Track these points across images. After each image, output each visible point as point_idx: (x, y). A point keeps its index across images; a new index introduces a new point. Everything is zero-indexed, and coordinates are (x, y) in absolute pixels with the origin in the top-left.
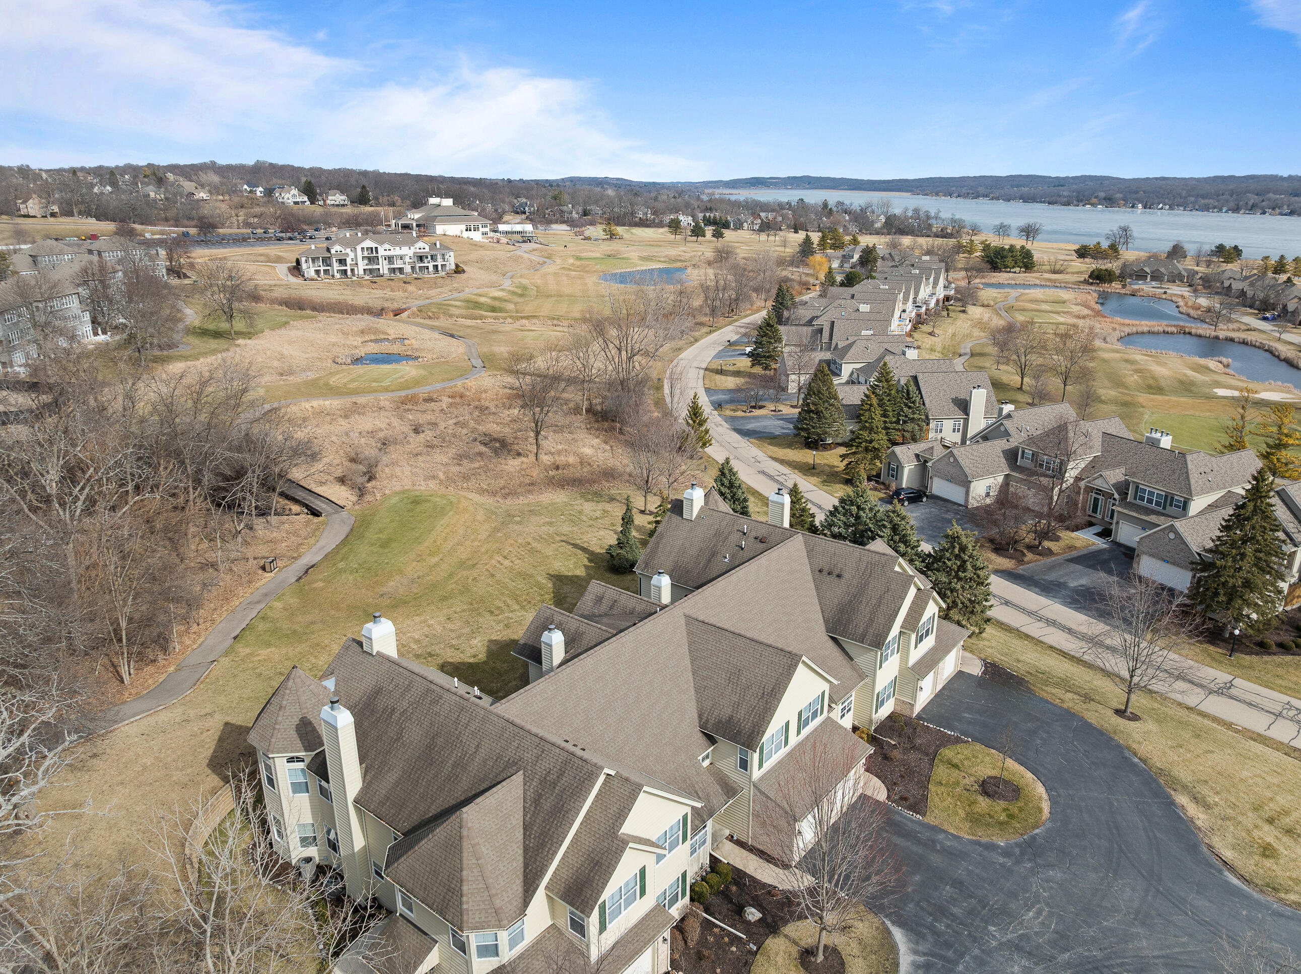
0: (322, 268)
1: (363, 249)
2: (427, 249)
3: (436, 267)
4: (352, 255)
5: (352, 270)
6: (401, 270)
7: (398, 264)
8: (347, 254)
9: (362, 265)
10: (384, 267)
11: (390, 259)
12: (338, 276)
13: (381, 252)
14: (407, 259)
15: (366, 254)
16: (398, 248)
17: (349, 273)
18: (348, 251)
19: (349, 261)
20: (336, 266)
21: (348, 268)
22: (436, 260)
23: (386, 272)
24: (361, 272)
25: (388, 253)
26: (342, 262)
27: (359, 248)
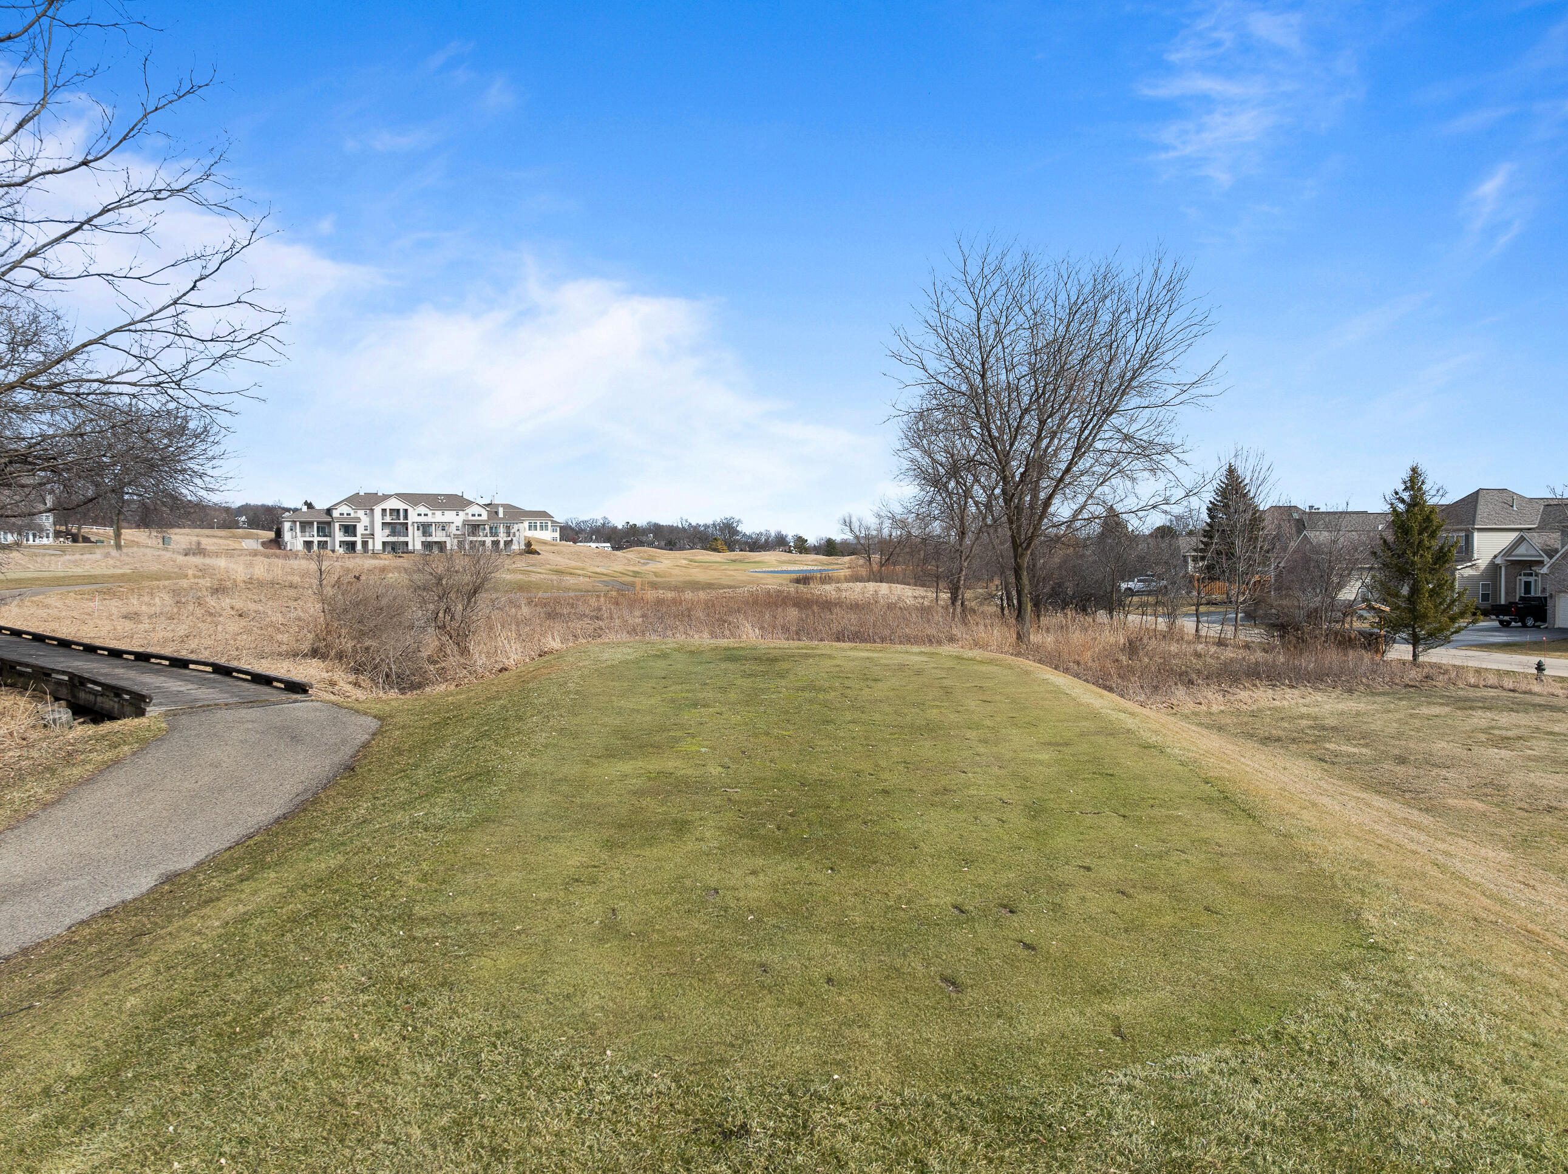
0: (316, 539)
1: (384, 510)
2: (485, 517)
3: (496, 543)
4: (365, 521)
5: (365, 544)
6: (441, 546)
7: (438, 536)
8: (358, 519)
9: (381, 536)
10: (415, 540)
11: (425, 528)
12: (341, 551)
13: (413, 517)
14: (453, 529)
15: (388, 519)
16: (438, 513)
17: (359, 546)
18: (361, 514)
19: (360, 530)
20: (339, 536)
21: (358, 540)
22: (496, 535)
23: (419, 546)
24: (379, 546)
25: (422, 519)
26: (349, 530)
27: (378, 511)
